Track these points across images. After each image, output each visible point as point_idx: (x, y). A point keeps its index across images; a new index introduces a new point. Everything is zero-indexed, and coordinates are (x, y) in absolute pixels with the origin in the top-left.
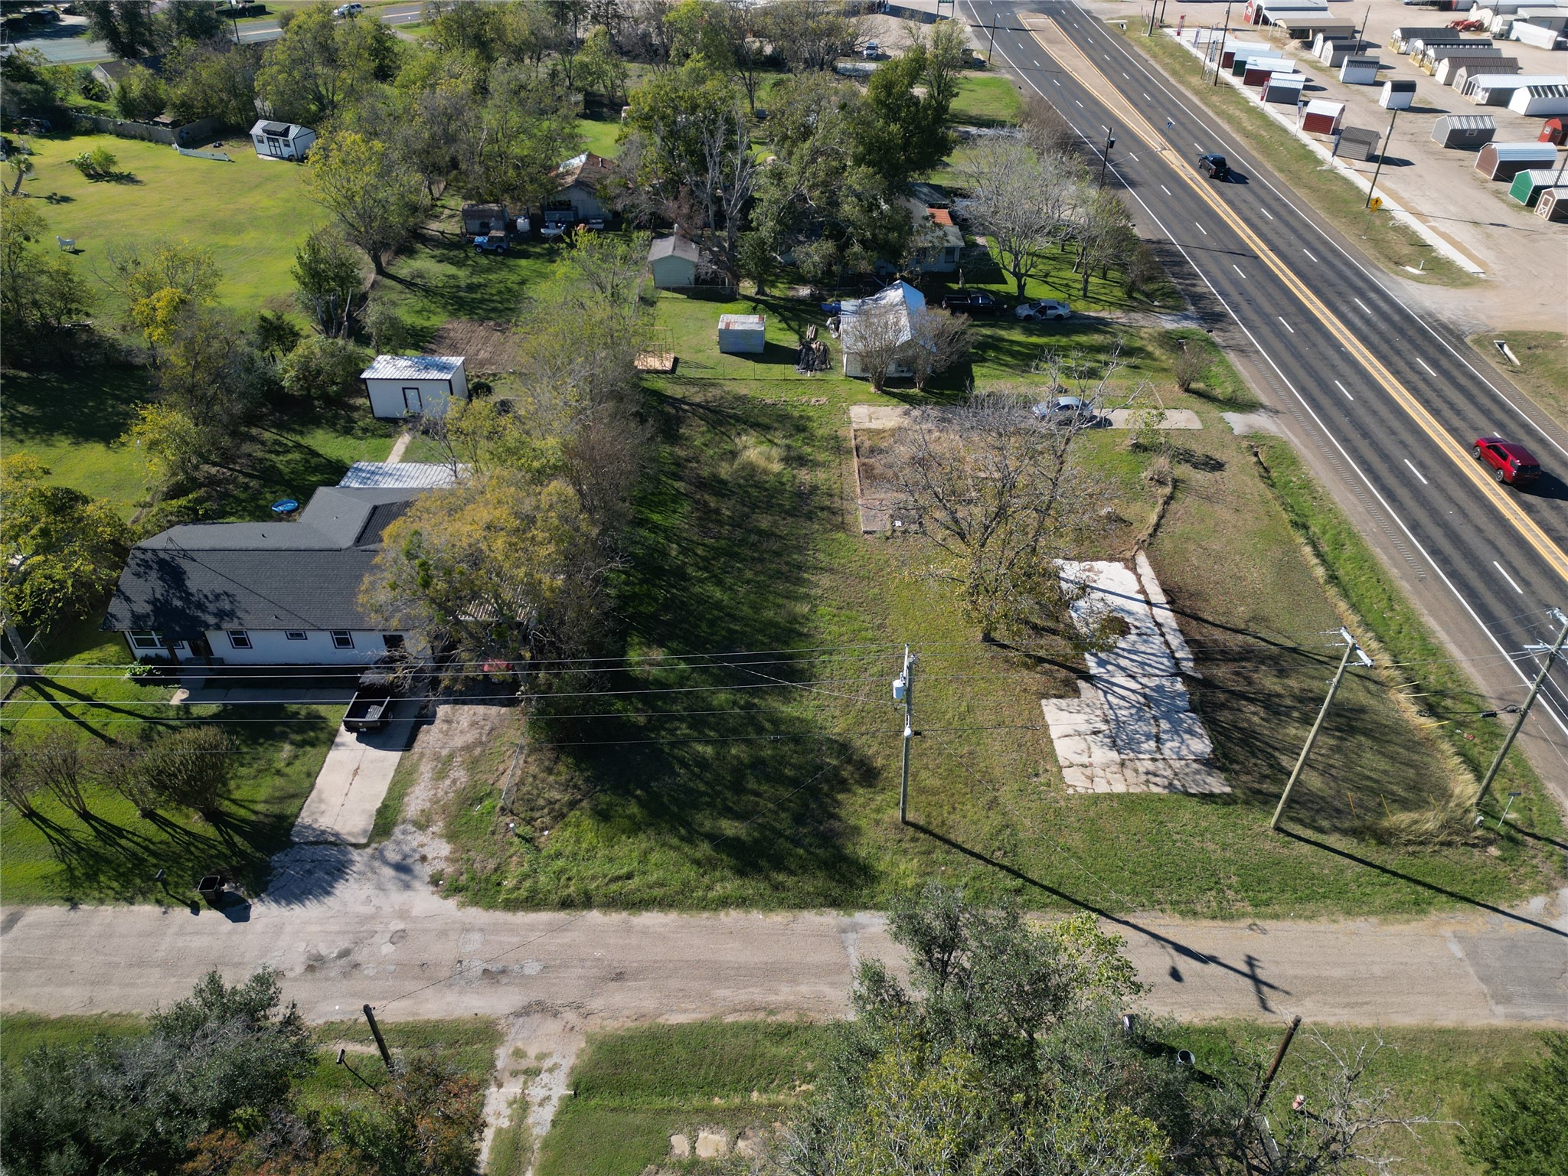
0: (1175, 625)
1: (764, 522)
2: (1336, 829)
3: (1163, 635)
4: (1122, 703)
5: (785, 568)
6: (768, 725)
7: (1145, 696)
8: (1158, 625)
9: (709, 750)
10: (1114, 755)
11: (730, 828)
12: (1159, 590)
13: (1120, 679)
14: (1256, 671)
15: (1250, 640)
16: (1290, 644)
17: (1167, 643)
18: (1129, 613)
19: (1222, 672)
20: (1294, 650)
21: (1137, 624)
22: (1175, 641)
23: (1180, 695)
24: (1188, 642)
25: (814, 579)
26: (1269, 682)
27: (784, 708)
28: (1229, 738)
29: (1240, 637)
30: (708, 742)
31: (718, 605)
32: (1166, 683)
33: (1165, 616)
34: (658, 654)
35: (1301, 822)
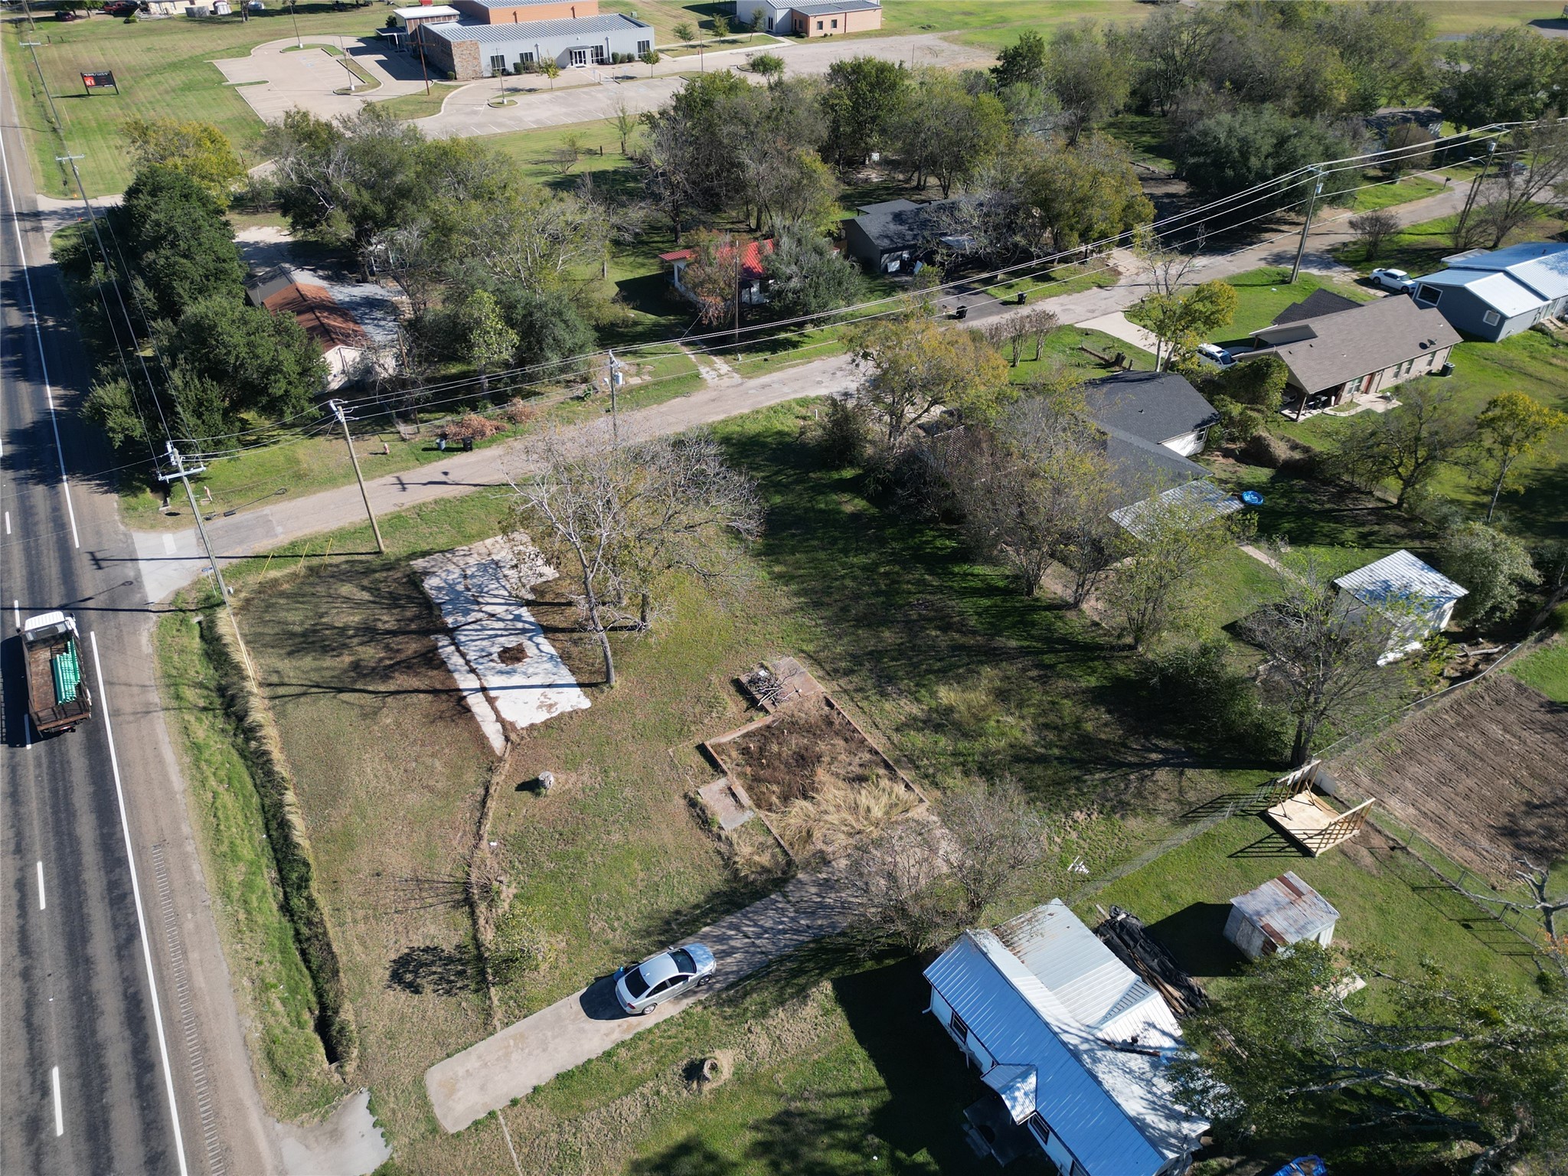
0: (456, 675)
1: (889, 636)
2: (337, 566)
3: (468, 662)
4: (495, 592)
5: (826, 600)
7: (479, 603)
8: (473, 671)
10: (496, 558)
12: (474, 709)
13: (499, 610)
14: (381, 660)
15: (382, 688)
16: (345, 696)
17: (463, 655)
18: (501, 672)
19: (412, 647)
20: (340, 690)
21: (492, 664)
22: (456, 660)
23: (450, 613)
24: (443, 663)
25: (795, 600)
26: (370, 653)
28: (408, 597)
29: (392, 688)
31: (845, 552)
32: (461, 619)
33: (466, 682)
34: (849, 508)
35: (361, 562)
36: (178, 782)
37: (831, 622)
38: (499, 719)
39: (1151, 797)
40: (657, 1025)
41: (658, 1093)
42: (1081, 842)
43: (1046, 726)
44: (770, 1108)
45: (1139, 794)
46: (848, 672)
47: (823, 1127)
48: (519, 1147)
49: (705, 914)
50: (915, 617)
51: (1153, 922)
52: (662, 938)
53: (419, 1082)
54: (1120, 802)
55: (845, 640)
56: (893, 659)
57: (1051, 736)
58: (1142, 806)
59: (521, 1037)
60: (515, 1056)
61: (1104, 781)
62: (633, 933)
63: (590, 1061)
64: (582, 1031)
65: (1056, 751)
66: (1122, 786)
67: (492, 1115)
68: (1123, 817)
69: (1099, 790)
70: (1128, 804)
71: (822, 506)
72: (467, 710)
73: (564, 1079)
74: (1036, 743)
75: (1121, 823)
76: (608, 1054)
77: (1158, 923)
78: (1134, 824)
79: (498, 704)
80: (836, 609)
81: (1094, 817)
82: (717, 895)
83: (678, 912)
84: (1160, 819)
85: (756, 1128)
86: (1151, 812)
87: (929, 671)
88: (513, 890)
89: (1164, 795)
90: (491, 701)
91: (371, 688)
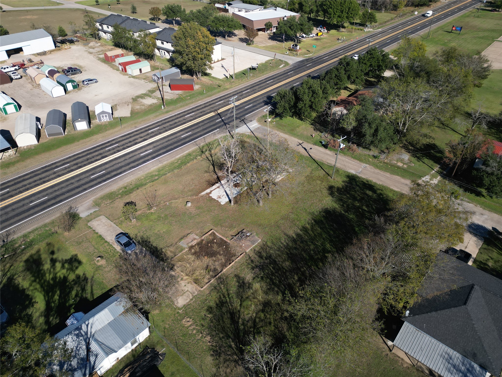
0: (225, 179)
1: (286, 264)
3: (231, 179)
5: (298, 243)
6: (345, 205)
8: (228, 181)
9: (364, 208)
11: (370, 193)
16: (211, 167)
18: (230, 186)
20: (213, 165)
21: (232, 183)
22: (231, 177)
25: (294, 235)
27: (337, 207)
29: (217, 172)
30: (362, 209)
31: (331, 241)
33: (224, 181)
36: (178, 157)
37: (287, 247)
38: (211, 191)
39: (225, 365)
40: (114, 248)
41: (94, 253)
42: (195, 341)
43: (255, 321)
44: (89, 276)
45: (225, 361)
46: (261, 257)
47: (83, 287)
48: (84, 235)
49: (149, 248)
50: (302, 270)
51: (160, 369)
52: (141, 241)
53: (101, 215)
54: (220, 353)
55: (277, 252)
56: (273, 268)
57: (250, 324)
58: (220, 362)
59: (111, 226)
60: (106, 227)
61: (230, 346)
62: (143, 236)
63: (104, 239)
64: (113, 235)
65: (242, 327)
66: (229, 353)
67: (92, 228)
68: (212, 355)
69: (225, 345)
70: (219, 356)
71: (357, 229)
72: (213, 185)
73: (100, 236)
74: (244, 320)
75: (209, 354)
76: (106, 242)
77: (159, 371)
78: (209, 359)
79: (218, 189)
80: (294, 246)
81: (209, 344)
82: (157, 248)
83: (150, 242)
84: (214, 370)
85: (84, 274)
86: (218, 366)
87: (271, 279)
88: (153, 212)
89: (228, 370)
90: (218, 187)
91: (215, 169)
